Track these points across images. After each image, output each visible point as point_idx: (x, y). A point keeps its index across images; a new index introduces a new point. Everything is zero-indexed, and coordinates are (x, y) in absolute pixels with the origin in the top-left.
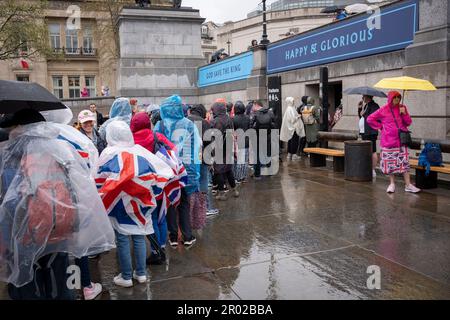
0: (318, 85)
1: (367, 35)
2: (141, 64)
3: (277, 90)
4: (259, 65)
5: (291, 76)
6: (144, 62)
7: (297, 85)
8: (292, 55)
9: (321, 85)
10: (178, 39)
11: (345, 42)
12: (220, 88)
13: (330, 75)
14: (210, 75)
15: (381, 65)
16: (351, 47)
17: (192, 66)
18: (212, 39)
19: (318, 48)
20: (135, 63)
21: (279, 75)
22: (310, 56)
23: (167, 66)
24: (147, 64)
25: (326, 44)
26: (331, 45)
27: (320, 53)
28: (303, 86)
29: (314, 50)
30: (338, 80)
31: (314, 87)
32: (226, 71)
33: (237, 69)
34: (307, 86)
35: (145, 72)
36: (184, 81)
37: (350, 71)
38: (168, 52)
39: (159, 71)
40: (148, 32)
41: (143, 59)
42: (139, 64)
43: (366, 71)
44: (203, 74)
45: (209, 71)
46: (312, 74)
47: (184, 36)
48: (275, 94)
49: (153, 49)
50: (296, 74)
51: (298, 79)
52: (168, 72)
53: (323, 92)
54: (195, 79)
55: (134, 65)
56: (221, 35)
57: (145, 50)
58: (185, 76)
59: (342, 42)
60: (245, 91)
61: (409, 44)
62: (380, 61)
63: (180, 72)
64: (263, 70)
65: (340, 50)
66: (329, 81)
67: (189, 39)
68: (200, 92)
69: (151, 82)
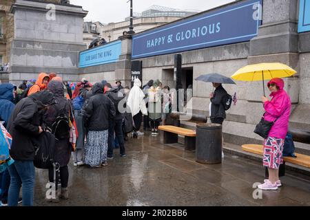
0: (173, 69)
1: (216, 29)
2: (32, 46)
3: (139, 73)
4: (125, 51)
5: (151, 62)
6: (33, 45)
7: (156, 69)
8: (152, 44)
9: (175, 70)
10: (64, 28)
11: (196, 34)
12: (95, 69)
13: (183, 62)
14: (88, 59)
15: (227, 55)
16: (201, 39)
17: (75, 51)
18: (99, 34)
19: (173, 38)
20: (25, 45)
21: (140, 60)
22: (166, 45)
23: (53, 48)
24: (36, 46)
25: (180, 35)
26: (184, 36)
27: (175, 43)
28: (160, 70)
29: (170, 40)
30: (189, 66)
31: (169, 72)
32: (100, 55)
33: (109, 54)
34: (164, 70)
35: (33, 53)
36: (67, 62)
37: (200, 59)
38: (54, 37)
39: (46, 53)
40: (38, 20)
41: (32, 42)
42: (29, 46)
43: (214, 59)
44: (83, 57)
45: (88, 55)
46: (168, 60)
47: (69, 26)
48: (137, 75)
49: (42, 34)
50: (155, 59)
51: (157, 64)
52: (54, 54)
53: (177, 76)
54: (76, 60)
55: (25, 46)
56: (106, 32)
57: (35, 35)
58: (69, 58)
59: (194, 34)
60: (114, 73)
61: (253, 37)
62: (226, 51)
63: (64, 55)
64: (129, 55)
65: (192, 40)
66: (183, 66)
67: (73, 29)
68: (81, 71)
69: (39, 61)
